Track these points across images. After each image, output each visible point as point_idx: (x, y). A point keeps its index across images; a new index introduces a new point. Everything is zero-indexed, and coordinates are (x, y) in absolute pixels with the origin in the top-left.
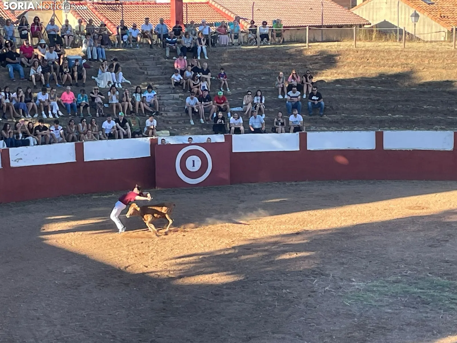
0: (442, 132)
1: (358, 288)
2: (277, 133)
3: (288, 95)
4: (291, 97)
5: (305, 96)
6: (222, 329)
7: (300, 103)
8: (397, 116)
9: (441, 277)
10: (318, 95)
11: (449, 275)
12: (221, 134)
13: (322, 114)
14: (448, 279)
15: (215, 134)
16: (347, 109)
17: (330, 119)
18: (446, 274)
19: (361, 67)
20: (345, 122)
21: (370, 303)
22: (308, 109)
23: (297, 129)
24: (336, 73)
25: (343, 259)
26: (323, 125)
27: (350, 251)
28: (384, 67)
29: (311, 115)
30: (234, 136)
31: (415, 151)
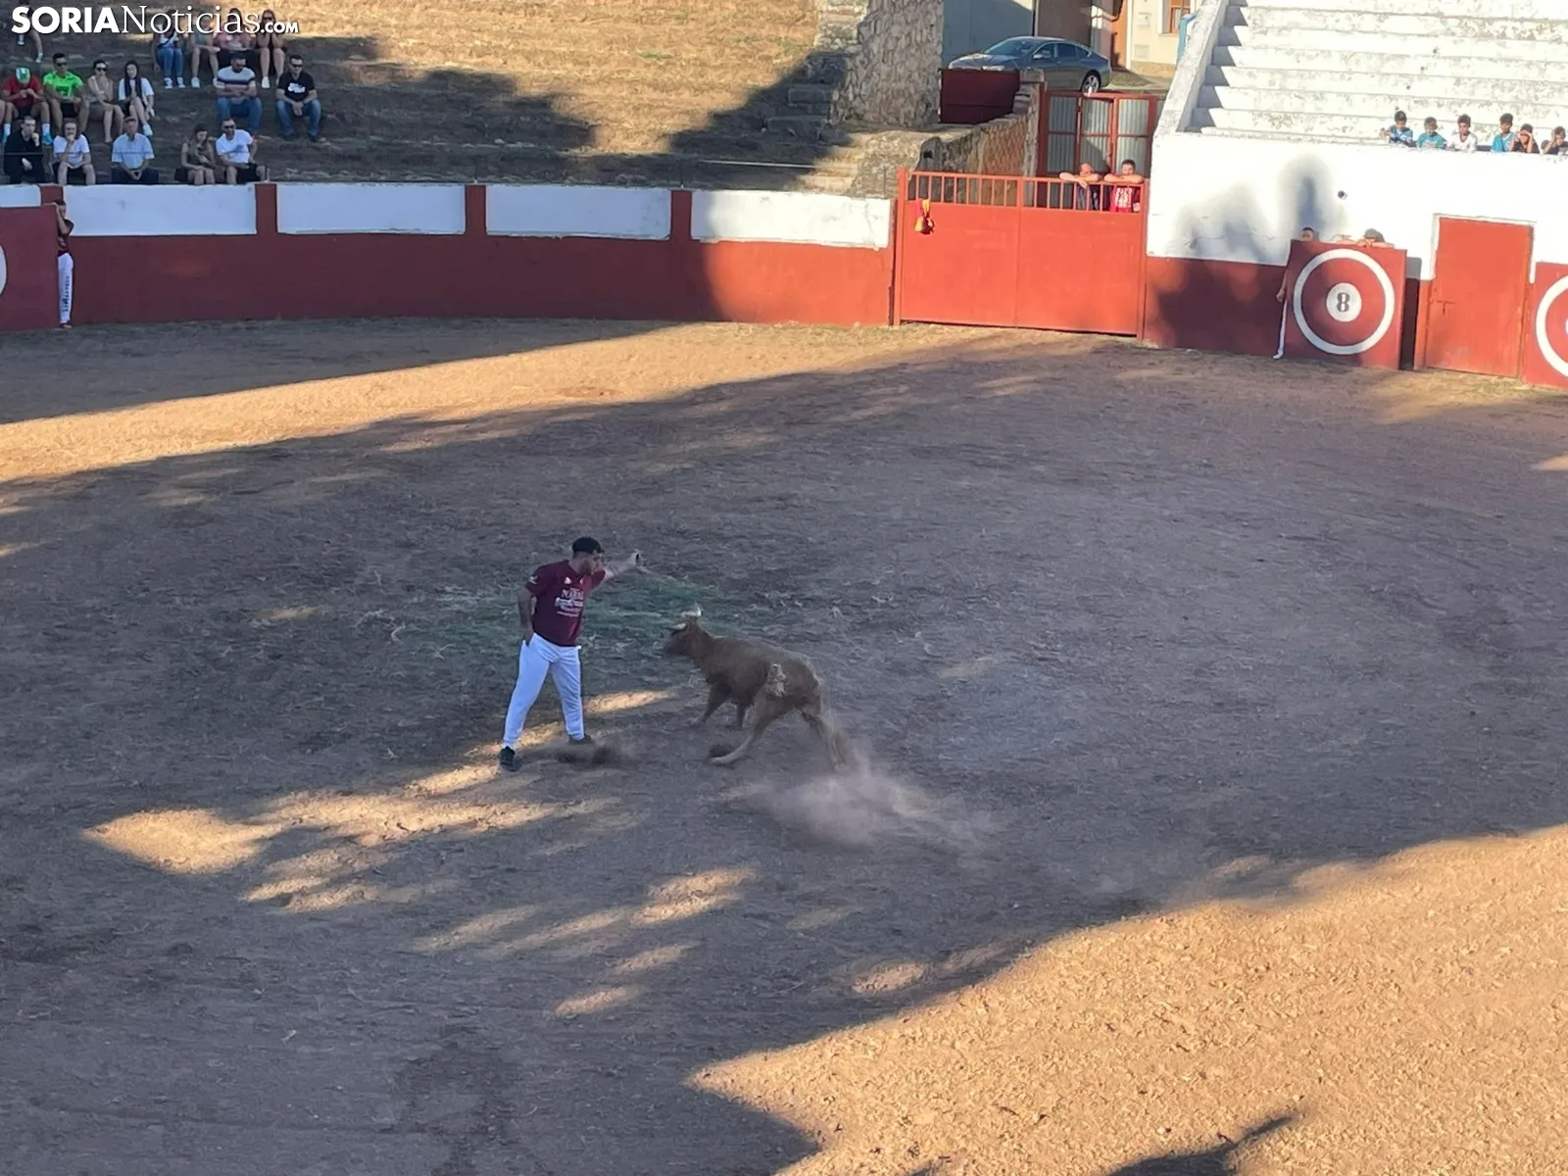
0: (639, 189)
1: (459, 612)
2: (192, 183)
3: (219, 80)
4: (226, 82)
5: (266, 83)
6: (88, 736)
7: (258, 101)
8: (520, 145)
9: (674, 575)
10: (306, 80)
11: (695, 569)
12: (31, 183)
13: (314, 133)
14: (694, 579)
15: (12, 183)
16: (385, 123)
17: (337, 148)
18: (687, 568)
19: (417, 9)
20: (379, 158)
21: (497, 651)
22: (278, 119)
23: (246, 175)
24: (348, 22)
25: (409, 534)
26: (319, 165)
27: (423, 510)
28: (479, 10)
29: (286, 138)
30: (70, 191)
31: (569, 240)
